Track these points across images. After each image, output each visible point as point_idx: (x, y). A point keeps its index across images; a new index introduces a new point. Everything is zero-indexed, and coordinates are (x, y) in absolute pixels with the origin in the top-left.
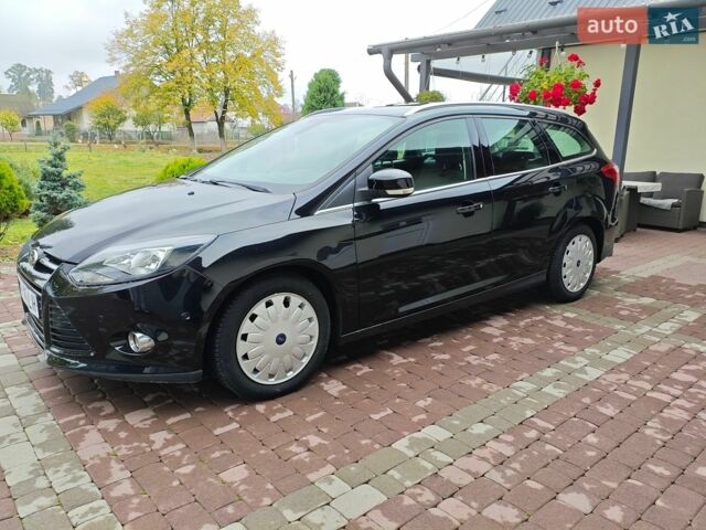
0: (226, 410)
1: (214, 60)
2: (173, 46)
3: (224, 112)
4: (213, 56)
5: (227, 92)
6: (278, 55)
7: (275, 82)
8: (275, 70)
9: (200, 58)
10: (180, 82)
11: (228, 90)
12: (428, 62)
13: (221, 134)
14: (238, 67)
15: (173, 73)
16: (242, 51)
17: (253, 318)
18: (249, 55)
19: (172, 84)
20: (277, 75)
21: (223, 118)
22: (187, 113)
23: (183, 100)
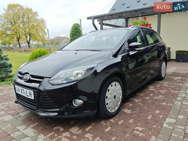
0: (102, 123)
1: (26, 26)
2: (13, 22)
3: (29, 40)
4: (25, 25)
5: (30, 35)
6: (44, 24)
7: (44, 32)
8: (44, 28)
9: (21, 25)
10: (16, 32)
11: (31, 34)
12: (102, 21)
13: (29, 46)
14: (33, 28)
15: (14, 30)
16: (34, 23)
17: (109, 90)
18: (36, 24)
19: (14, 33)
20: (44, 30)
21: (29, 42)
22: (18, 41)
23: (17, 37)
